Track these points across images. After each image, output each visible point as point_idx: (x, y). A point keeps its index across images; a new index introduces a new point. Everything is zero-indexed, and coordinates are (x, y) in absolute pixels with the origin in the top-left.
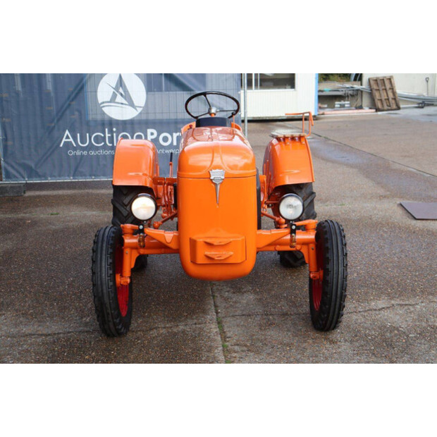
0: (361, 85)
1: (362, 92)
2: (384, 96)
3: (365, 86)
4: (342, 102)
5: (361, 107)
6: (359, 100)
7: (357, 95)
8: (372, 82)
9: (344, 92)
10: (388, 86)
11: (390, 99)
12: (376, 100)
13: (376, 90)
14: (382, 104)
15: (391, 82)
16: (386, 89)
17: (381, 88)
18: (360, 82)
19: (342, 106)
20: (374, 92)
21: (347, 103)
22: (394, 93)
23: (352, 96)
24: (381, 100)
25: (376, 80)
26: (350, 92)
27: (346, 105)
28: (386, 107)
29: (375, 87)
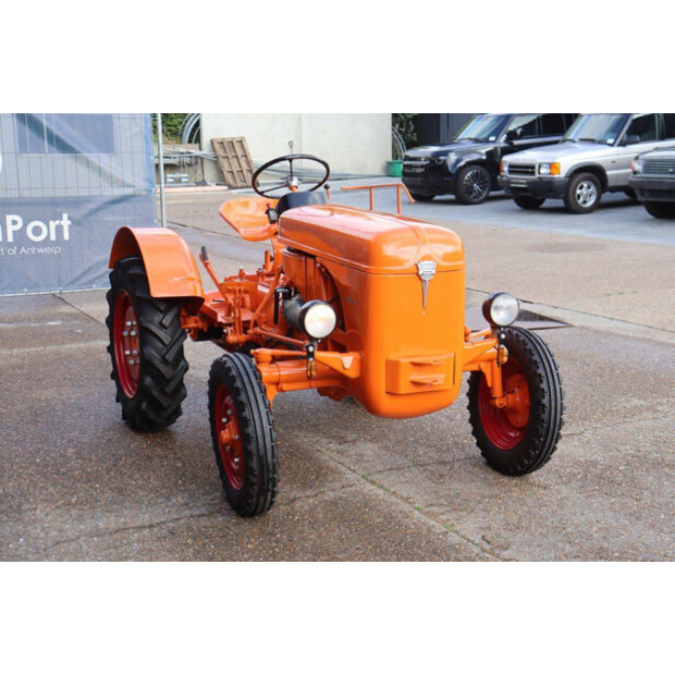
0: (200, 149)
1: (202, 159)
2: (236, 168)
3: (206, 151)
4: (177, 175)
5: (203, 183)
6: (199, 172)
7: (196, 163)
8: (217, 146)
9: (178, 160)
10: (240, 152)
11: (245, 172)
12: (225, 172)
13: (224, 157)
14: (234, 178)
15: (242, 146)
16: (237, 157)
17: (230, 154)
18: (197, 145)
19: (178, 181)
20: (221, 159)
21: (183, 176)
22: (249, 163)
23: (190, 165)
24: (232, 172)
25: (222, 143)
26: (187, 160)
27: (183, 180)
28: (240, 184)
29: (220, 152)
